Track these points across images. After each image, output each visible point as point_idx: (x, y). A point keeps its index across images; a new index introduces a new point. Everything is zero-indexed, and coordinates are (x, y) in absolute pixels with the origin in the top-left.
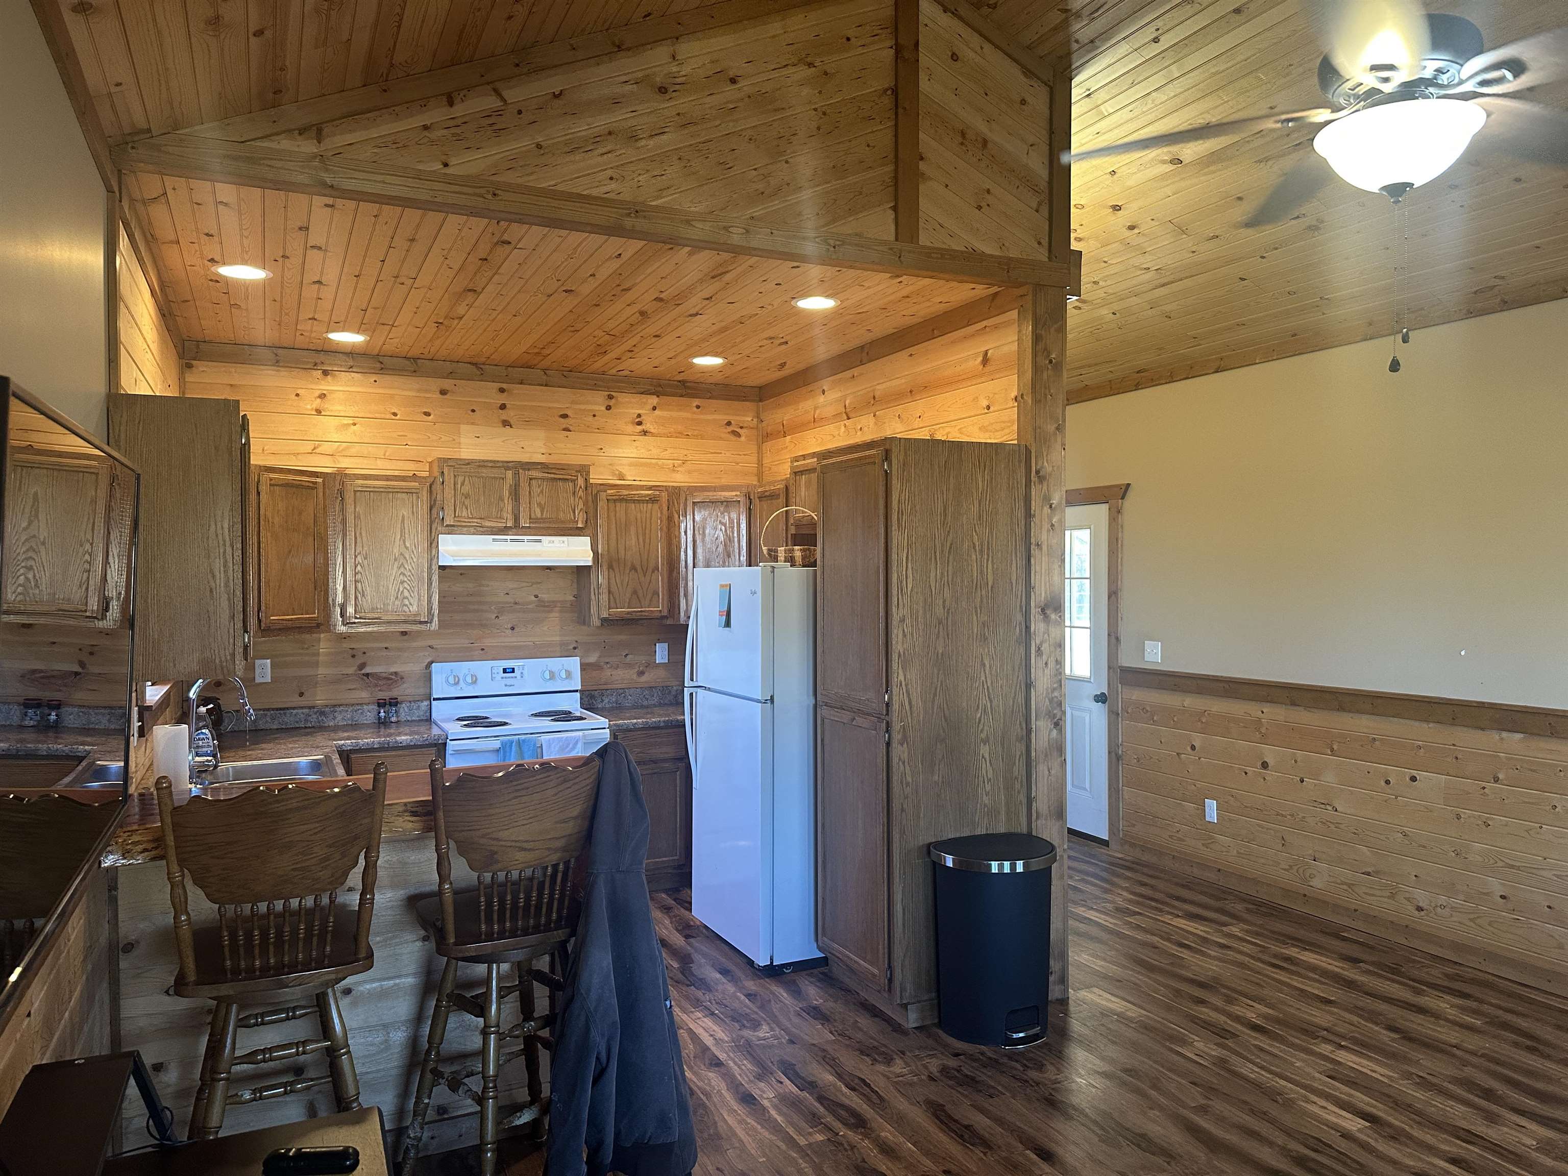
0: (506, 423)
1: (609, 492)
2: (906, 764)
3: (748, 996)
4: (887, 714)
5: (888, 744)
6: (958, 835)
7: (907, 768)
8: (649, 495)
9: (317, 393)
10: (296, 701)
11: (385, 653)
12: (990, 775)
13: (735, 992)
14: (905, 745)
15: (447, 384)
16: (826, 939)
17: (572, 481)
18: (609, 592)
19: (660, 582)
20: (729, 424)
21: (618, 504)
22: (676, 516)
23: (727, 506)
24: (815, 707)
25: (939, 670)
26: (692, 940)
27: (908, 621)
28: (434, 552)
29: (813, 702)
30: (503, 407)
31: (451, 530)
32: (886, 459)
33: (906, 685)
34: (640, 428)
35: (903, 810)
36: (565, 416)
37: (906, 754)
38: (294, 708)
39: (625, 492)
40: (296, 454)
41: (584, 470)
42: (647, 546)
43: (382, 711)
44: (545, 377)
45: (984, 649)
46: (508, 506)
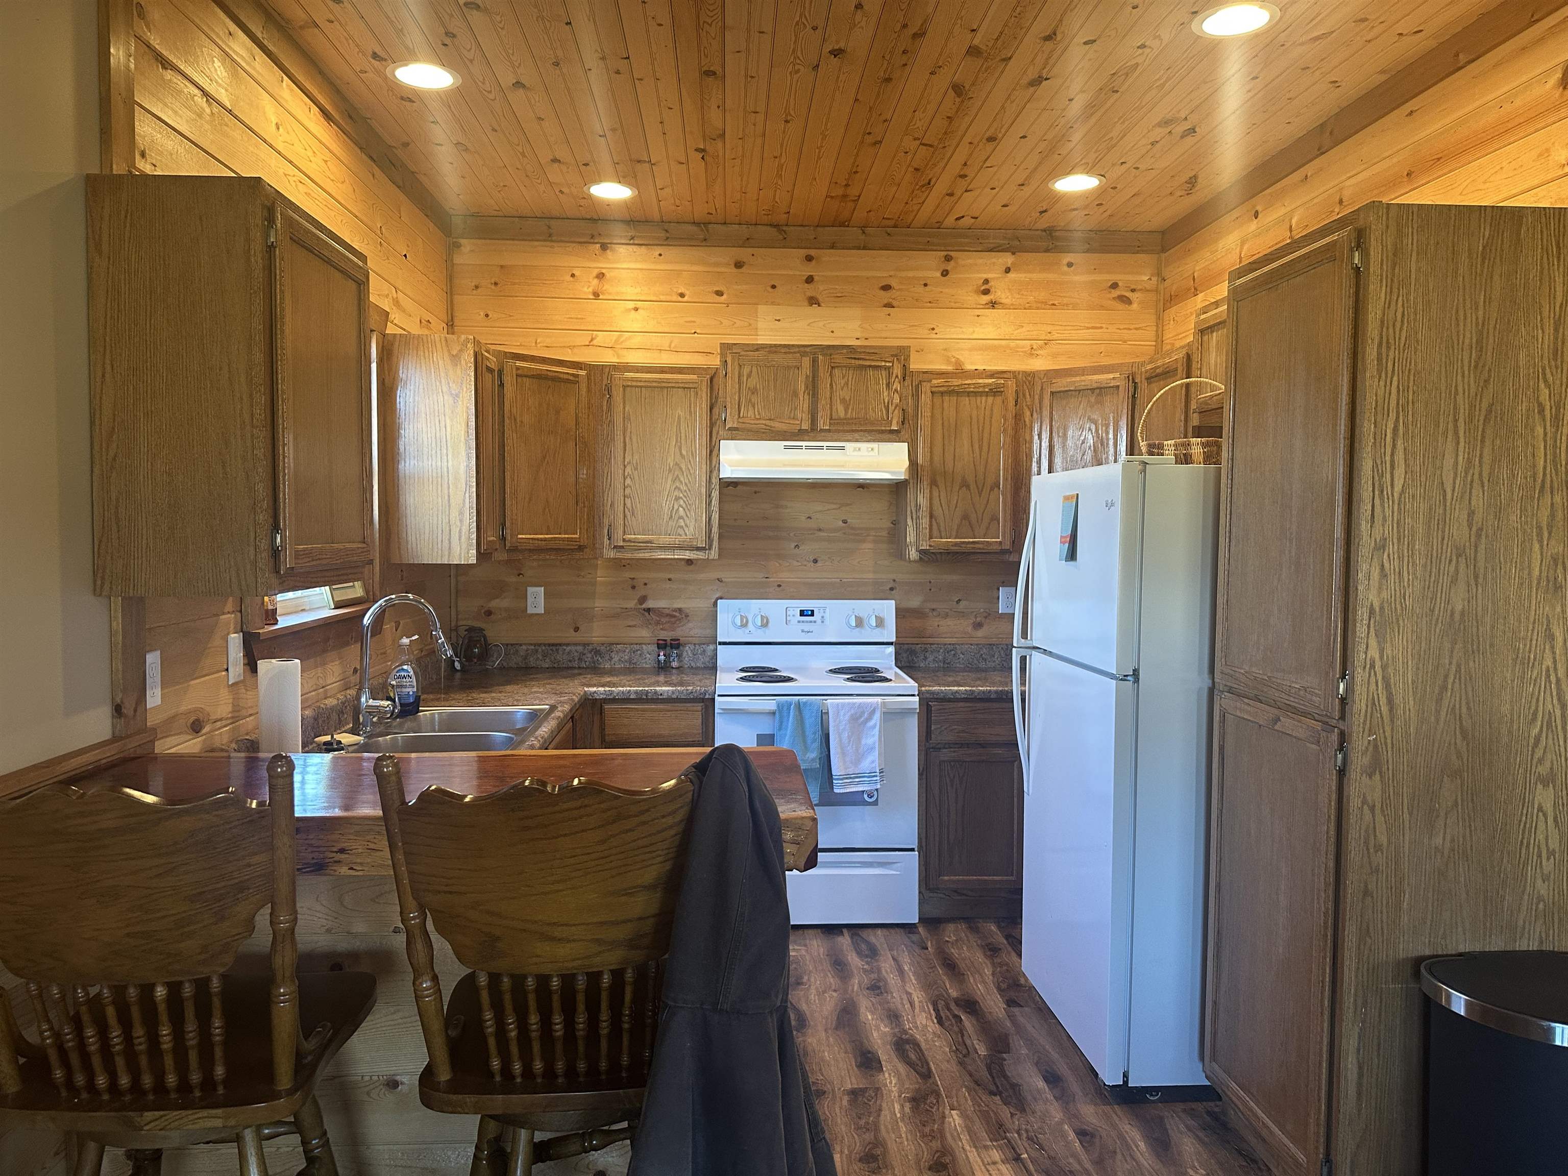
0: (813, 301)
1: (935, 382)
2: (1378, 811)
3: (1082, 1134)
4: (1343, 717)
5: (1342, 773)
6: (1478, 948)
7: (1379, 818)
8: (990, 385)
9: (596, 272)
10: (570, 636)
11: (668, 585)
12: (1554, 844)
13: (1060, 1123)
14: (1377, 777)
15: (744, 253)
16: (1216, 1066)
17: (886, 368)
18: (931, 516)
19: (1001, 505)
20: (1115, 286)
21: (946, 398)
22: (1028, 413)
23: (1100, 394)
24: (1212, 691)
25: (1454, 642)
26: (1016, 1010)
27: (1391, 548)
28: (714, 463)
29: (1208, 682)
30: (810, 280)
31: (736, 434)
32: (1358, 246)
33: (1384, 668)
34: (986, 299)
35: (1366, 893)
36: (886, 288)
37: (1378, 794)
38: (568, 645)
39: (956, 382)
40: (572, 347)
41: (902, 354)
42: (984, 454)
43: (662, 654)
44: (863, 237)
45: (1553, 607)
46: (804, 402)
